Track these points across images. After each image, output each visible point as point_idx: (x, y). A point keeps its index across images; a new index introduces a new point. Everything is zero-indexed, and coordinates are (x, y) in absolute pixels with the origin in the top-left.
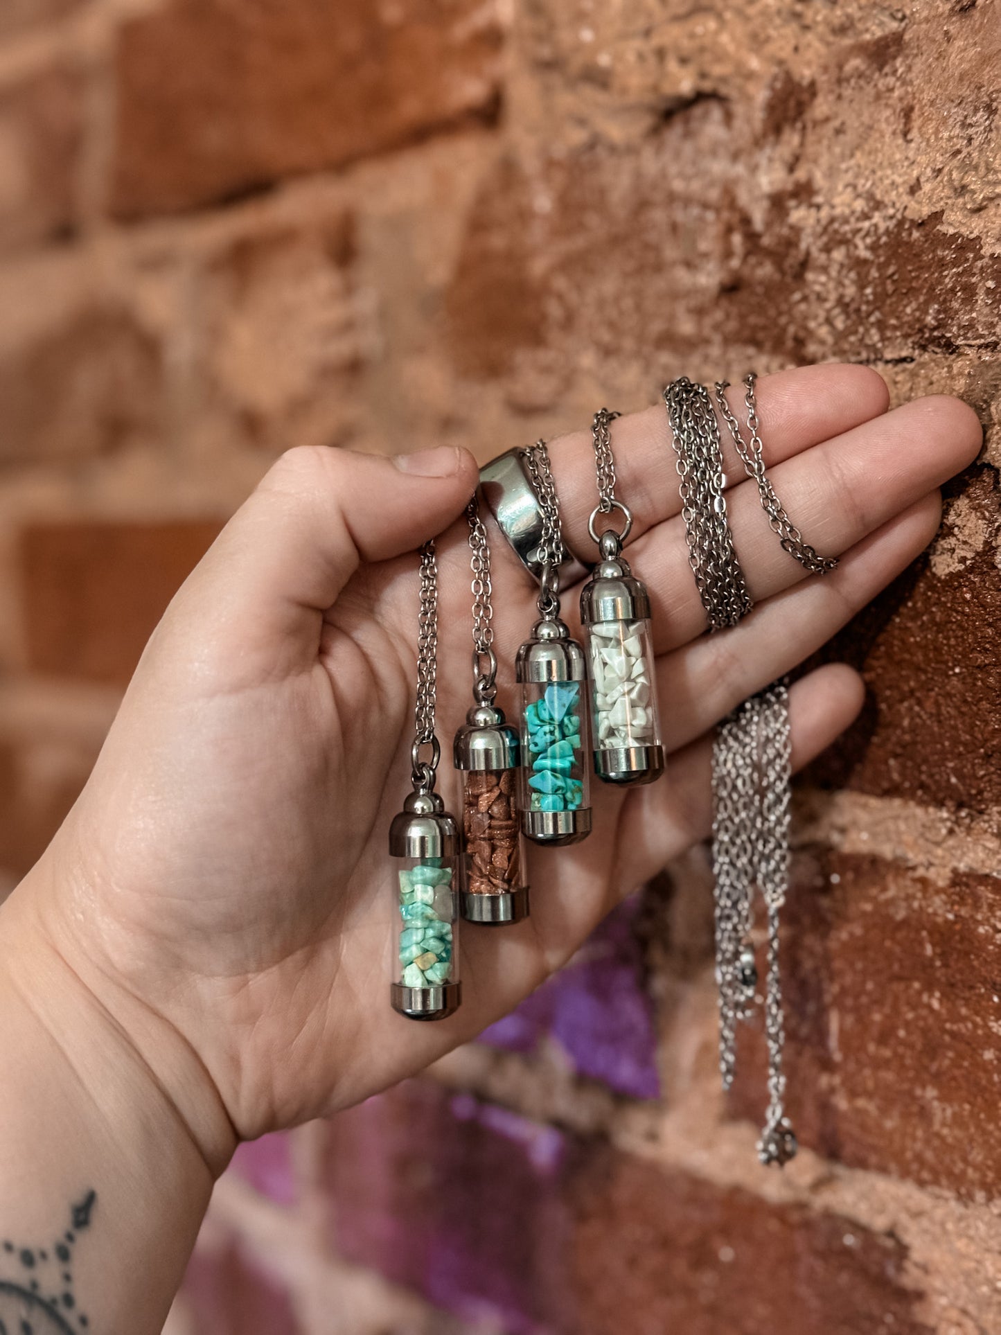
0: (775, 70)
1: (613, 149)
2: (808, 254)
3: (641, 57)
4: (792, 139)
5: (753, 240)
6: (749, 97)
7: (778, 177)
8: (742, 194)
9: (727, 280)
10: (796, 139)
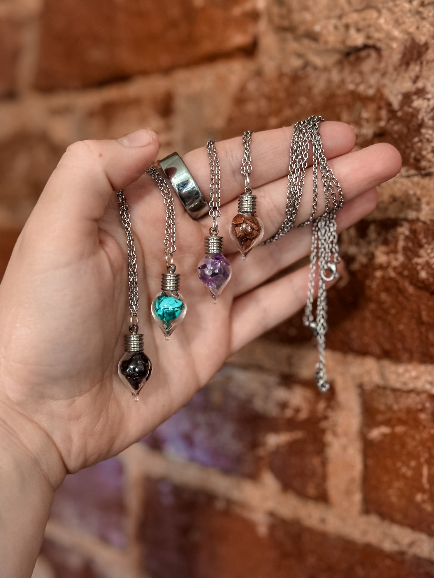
0: (406, 37)
1: (315, 68)
2: (423, 120)
3: (336, 27)
4: (415, 69)
5: (392, 112)
6: (392, 49)
7: (407, 86)
8: (387, 92)
9: (377, 131)
10: (417, 68)
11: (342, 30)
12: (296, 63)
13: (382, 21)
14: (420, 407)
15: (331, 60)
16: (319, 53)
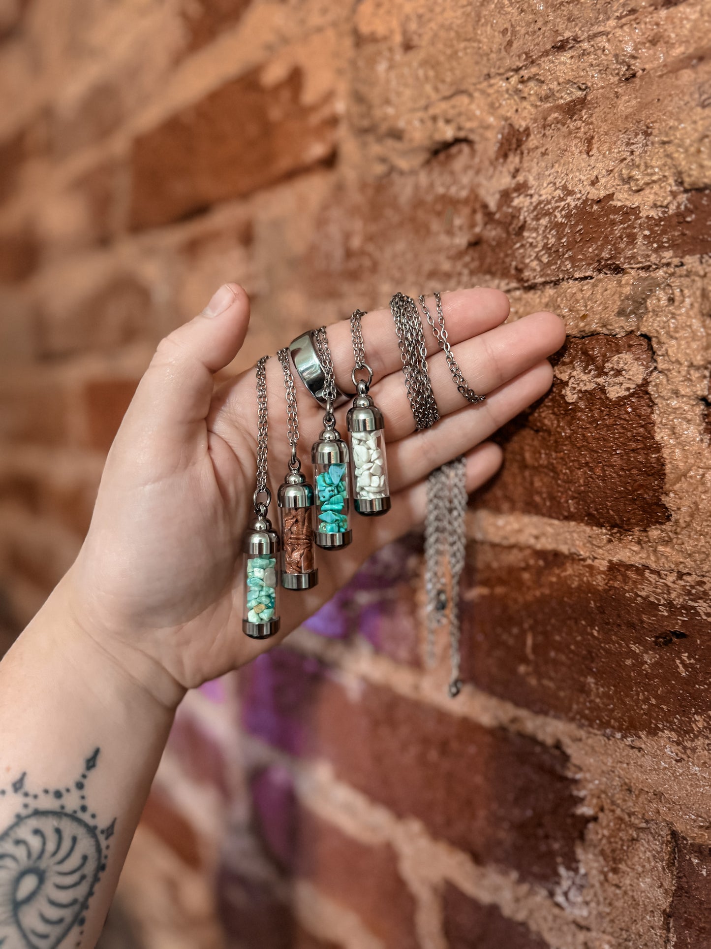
0: (503, 123)
1: (401, 172)
2: (525, 222)
3: (422, 121)
4: (514, 160)
5: (489, 216)
6: (487, 139)
7: (506, 181)
8: (482, 192)
9: (473, 239)
10: (517, 159)
11: (429, 124)
12: (379, 169)
13: (473, 107)
14: (523, 565)
15: (418, 159)
16: (405, 154)
